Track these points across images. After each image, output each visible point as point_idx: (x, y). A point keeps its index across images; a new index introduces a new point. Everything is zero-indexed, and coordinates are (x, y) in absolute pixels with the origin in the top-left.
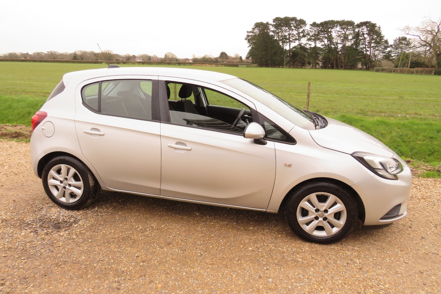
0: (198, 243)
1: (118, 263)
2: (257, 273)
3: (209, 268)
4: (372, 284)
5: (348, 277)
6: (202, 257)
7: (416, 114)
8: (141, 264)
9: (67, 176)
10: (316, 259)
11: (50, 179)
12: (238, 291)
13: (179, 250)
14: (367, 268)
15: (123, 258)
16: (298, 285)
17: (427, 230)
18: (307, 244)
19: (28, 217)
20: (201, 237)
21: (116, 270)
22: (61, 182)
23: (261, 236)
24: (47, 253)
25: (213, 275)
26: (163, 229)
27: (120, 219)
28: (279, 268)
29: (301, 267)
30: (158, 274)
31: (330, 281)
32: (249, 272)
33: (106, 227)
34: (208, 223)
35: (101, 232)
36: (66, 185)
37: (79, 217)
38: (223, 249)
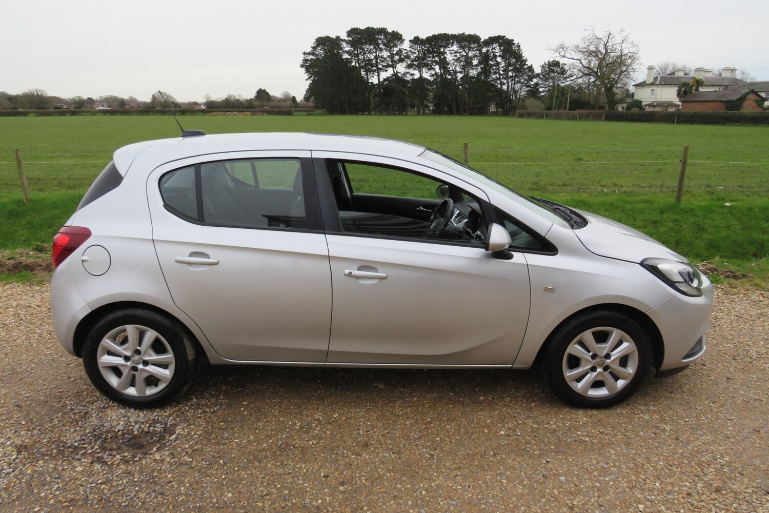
0: (413, 437)
1: (298, 494)
2: (535, 471)
3: (457, 476)
4: (706, 459)
5: (668, 455)
6: (434, 459)
7: (615, 185)
8: (341, 488)
9: (140, 346)
10: (608, 434)
11: (103, 355)
12: (525, 506)
13: (390, 454)
14: (684, 437)
15: (303, 484)
16: (607, 479)
17: (727, 366)
18: (580, 412)
19: (68, 435)
20: (412, 425)
21: (304, 507)
22: (127, 358)
23: (505, 409)
24: (154, 499)
25: (471, 487)
26: (338, 420)
27: (250, 414)
28: (564, 457)
29: (594, 451)
30: (380, 500)
31: (648, 465)
32: (524, 472)
33: (235, 433)
34: (407, 399)
35: (232, 442)
36: (139, 364)
37: (170, 421)
38: (459, 440)
